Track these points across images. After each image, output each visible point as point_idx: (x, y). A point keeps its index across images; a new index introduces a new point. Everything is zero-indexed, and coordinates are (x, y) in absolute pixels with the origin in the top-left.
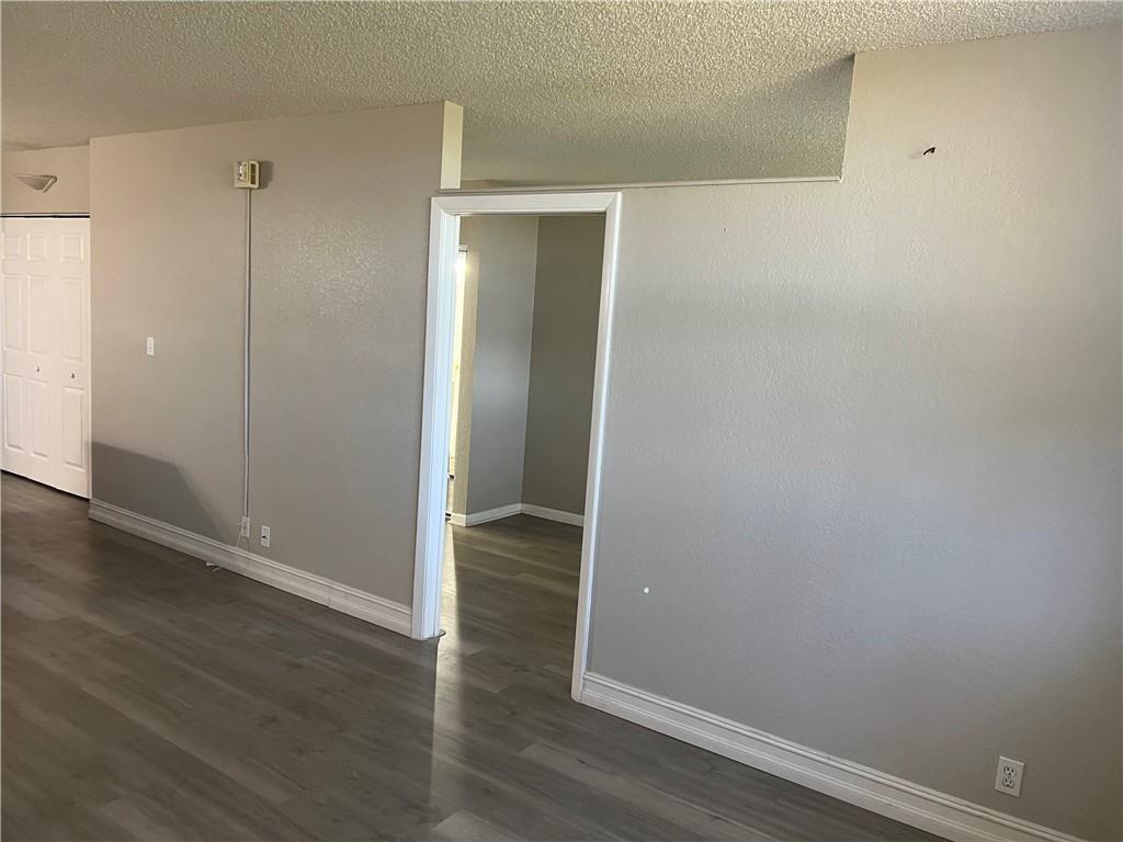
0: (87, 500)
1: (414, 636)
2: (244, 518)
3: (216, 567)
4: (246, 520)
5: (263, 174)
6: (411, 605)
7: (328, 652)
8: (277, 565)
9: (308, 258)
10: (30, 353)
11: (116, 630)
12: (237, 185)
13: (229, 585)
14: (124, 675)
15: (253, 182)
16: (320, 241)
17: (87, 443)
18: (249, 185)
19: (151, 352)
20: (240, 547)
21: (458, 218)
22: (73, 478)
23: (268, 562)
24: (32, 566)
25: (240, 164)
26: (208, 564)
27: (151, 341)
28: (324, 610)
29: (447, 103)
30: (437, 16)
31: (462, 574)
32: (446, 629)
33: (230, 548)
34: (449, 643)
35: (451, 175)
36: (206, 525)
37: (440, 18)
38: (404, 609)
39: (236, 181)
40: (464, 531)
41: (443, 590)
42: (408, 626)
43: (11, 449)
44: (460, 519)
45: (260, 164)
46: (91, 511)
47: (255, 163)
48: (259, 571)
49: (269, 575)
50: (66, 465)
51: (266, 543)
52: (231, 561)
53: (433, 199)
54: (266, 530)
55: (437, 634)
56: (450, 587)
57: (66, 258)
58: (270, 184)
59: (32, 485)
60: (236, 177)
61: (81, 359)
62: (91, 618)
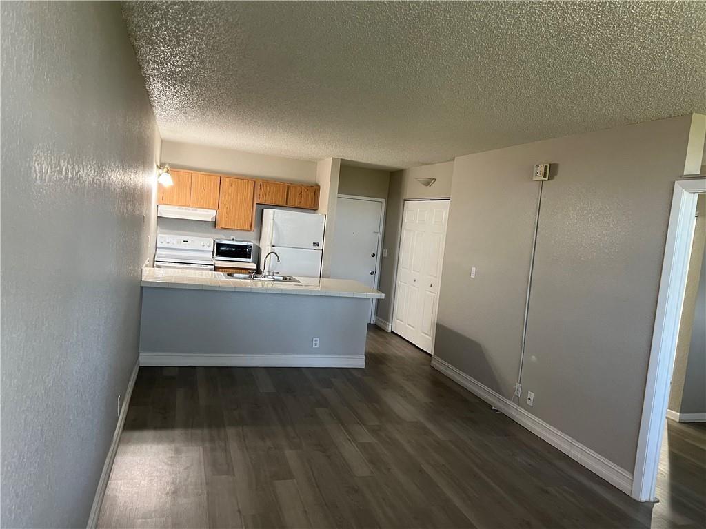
0: (431, 355)
1: (633, 496)
2: (518, 384)
3: (497, 411)
4: (519, 386)
5: (551, 171)
6: (633, 473)
7: (565, 487)
8: (535, 419)
9: (576, 223)
10: (412, 271)
11: (440, 435)
12: (534, 179)
13: (504, 425)
14: (443, 465)
15: (545, 177)
16: (585, 212)
17: (434, 323)
18: (542, 178)
19: (473, 276)
20: (513, 402)
21: (697, 195)
22: (425, 341)
23: (531, 416)
24: (402, 387)
25: (538, 166)
26: (493, 408)
27: (474, 270)
28: (566, 458)
29: (694, 114)
30: (696, 58)
31: (674, 459)
32: (660, 499)
33: (507, 401)
34: (661, 508)
35: (692, 165)
36: (494, 382)
37: (698, 59)
38: (627, 474)
39: (534, 175)
40: (676, 425)
41: (659, 468)
42: (630, 488)
43: (398, 321)
44: (676, 416)
45: (550, 165)
46: (432, 362)
47: (547, 165)
48: (524, 420)
49: (529, 423)
50: (423, 334)
51: (530, 403)
52: (506, 409)
53: (676, 182)
54: (531, 395)
55: (652, 500)
56: (663, 466)
57: (435, 222)
58: (556, 177)
59: (406, 342)
60: (534, 174)
61: (436, 277)
62: (429, 426)
